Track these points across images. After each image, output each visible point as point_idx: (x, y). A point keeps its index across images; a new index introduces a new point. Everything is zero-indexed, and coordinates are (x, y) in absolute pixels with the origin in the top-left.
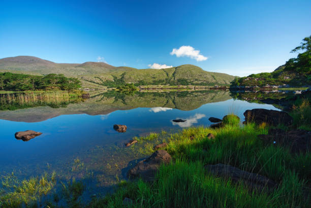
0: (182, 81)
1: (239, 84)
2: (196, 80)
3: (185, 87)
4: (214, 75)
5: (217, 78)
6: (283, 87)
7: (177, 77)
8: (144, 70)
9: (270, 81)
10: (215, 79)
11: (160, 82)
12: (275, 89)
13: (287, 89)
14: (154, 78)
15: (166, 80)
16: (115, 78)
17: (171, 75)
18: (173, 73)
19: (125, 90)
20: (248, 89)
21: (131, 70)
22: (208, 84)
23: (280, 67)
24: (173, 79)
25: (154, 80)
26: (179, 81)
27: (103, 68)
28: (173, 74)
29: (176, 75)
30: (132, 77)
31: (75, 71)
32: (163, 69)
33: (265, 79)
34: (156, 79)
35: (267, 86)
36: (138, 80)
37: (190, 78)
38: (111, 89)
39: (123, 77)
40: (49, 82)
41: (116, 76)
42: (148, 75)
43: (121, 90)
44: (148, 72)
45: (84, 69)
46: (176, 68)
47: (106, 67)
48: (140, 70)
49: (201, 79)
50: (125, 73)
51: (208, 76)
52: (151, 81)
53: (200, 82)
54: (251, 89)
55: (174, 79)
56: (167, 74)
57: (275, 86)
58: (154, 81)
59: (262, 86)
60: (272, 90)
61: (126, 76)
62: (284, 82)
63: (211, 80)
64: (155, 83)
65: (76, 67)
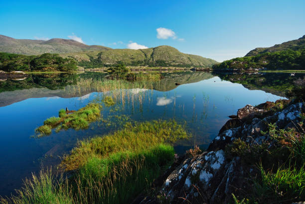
0: (161, 62)
1: (228, 66)
2: (174, 61)
3: (167, 68)
4: (190, 57)
5: (193, 60)
6: (263, 70)
7: (156, 58)
8: (122, 50)
9: (252, 65)
10: (191, 61)
11: (139, 63)
12: (256, 71)
13: (265, 71)
14: (133, 59)
15: (145, 61)
16: (91, 58)
17: (149, 56)
18: (151, 53)
19: (118, 71)
20: (236, 71)
21: (108, 50)
22: (184, 65)
23: (251, 51)
24: (151, 60)
25: (133, 60)
26: (157, 62)
27: (74, 46)
28: (152, 55)
29: (154, 56)
30: (110, 58)
31: (41, 48)
32: (141, 50)
33: (248, 63)
34: (135, 60)
35: (251, 69)
36: (116, 60)
37: (168, 59)
38: (89, 70)
39: (99, 58)
40: (46, 62)
41: (92, 56)
42: (126, 55)
43: (114, 71)
44: (126, 52)
45: (51, 47)
46: (154, 49)
47: (77, 46)
48: (118, 50)
49: (178, 61)
50: (102, 52)
51: (185, 58)
52: (130, 61)
53: (177, 64)
54: (238, 71)
55: (153, 60)
56: (146, 55)
57: (256, 69)
58: (132, 62)
59: (246, 69)
60: (254, 72)
61: (104, 56)
62: (263, 66)
63: (187, 62)
64: (134, 64)
65: (41, 44)
